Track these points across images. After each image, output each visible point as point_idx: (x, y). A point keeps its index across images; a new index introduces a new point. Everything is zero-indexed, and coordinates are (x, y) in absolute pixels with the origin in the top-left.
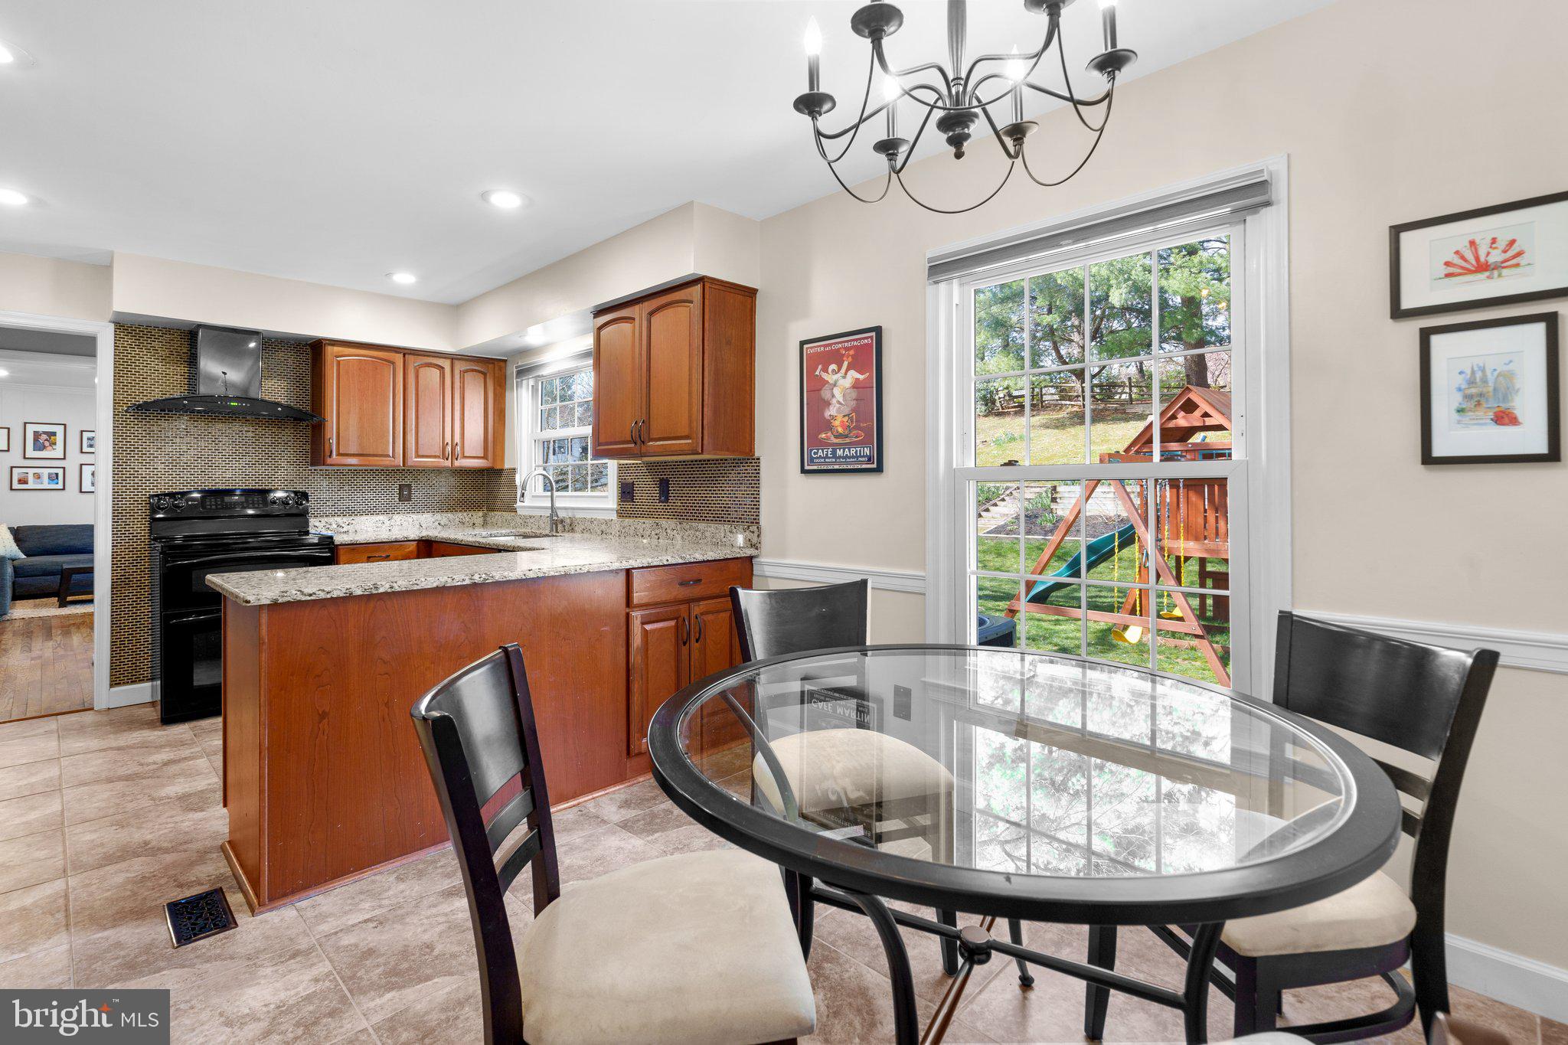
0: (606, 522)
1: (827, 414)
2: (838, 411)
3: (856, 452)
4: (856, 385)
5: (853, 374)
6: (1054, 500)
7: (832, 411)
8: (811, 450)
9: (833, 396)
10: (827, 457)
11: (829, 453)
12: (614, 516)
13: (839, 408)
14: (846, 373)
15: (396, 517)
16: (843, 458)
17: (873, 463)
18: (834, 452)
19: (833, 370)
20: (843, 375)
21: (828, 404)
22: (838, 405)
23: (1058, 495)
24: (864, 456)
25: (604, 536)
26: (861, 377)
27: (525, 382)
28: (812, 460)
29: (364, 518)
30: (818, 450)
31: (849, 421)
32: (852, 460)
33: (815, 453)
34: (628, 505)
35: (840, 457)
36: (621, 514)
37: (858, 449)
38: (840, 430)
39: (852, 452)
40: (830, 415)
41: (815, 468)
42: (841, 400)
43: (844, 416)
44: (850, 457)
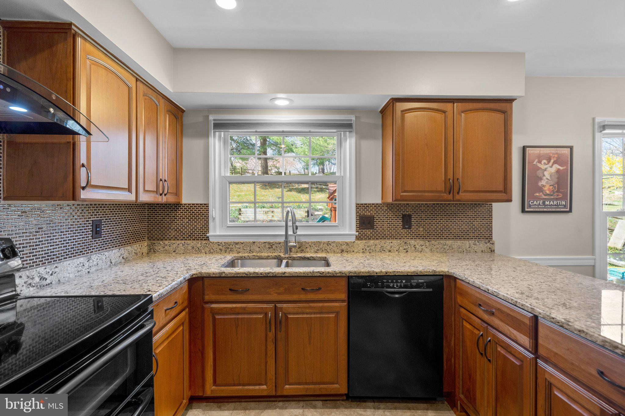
0: (347, 244)
1: (540, 184)
2: (547, 183)
3: (557, 203)
4: (558, 171)
5: (556, 166)
6: (240, 214)
7: (543, 182)
8: (529, 201)
9: (544, 175)
10: (539, 204)
11: (541, 203)
12: (353, 239)
13: (547, 182)
14: (552, 165)
15: (94, 257)
16: (549, 205)
17: (567, 208)
18: (544, 203)
19: (545, 163)
20: (550, 166)
21: (541, 179)
22: (547, 180)
23: (242, 212)
24: (562, 205)
25: (345, 254)
26: (561, 168)
27: (217, 133)
28: (530, 206)
29: (66, 263)
30: (534, 201)
31: (554, 188)
32: (555, 207)
33: (532, 203)
34: (368, 232)
35: (547, 205)
36: (358, 238)
37: (559, 202)
38: (548, 192)
39: (555, 203)
40: (542, 185)
41: (532, 210)
42: (549, 178)
43: (550, 186)
44: (553, 205)
